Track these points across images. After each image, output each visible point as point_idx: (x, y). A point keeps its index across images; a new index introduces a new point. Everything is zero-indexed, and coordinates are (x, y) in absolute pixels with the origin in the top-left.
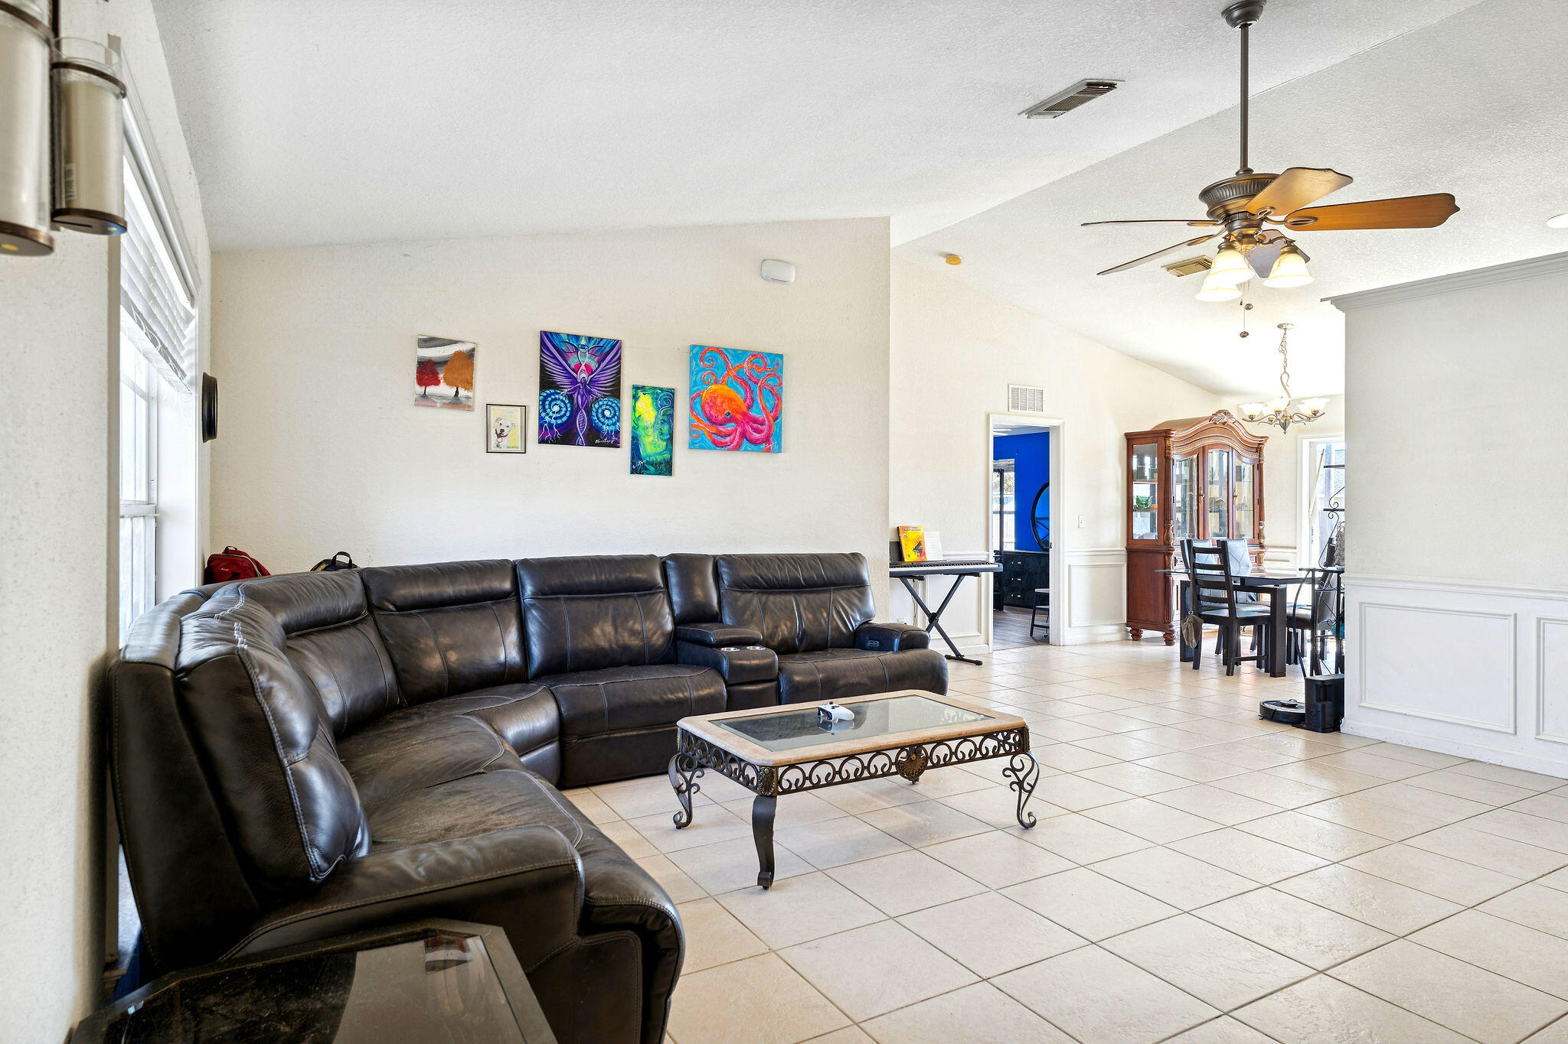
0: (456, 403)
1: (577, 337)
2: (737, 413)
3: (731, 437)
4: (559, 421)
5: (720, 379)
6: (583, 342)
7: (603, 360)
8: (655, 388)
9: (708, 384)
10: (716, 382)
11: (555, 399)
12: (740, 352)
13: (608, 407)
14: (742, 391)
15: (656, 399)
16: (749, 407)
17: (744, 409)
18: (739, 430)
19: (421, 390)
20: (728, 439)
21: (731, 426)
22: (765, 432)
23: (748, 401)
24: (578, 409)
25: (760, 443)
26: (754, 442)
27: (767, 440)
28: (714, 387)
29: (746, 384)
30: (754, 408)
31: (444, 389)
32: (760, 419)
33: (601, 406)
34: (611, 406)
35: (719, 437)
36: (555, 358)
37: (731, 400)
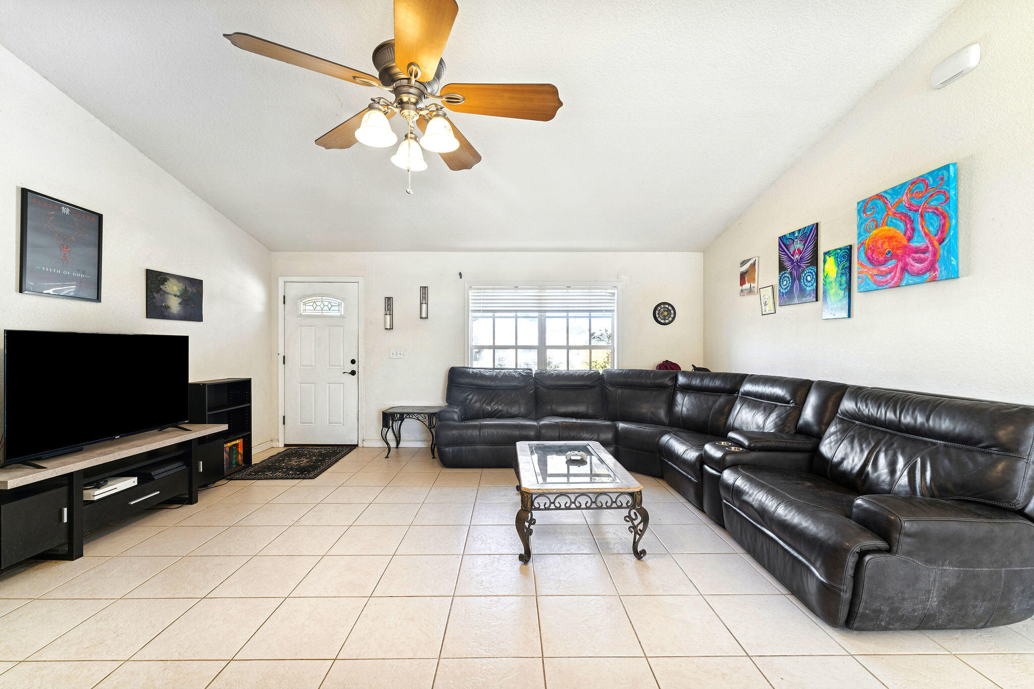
0: (750, 291)
1: (793, 233)
2: (898, 249)
3: (892, 274)
4: (786, 290)
5: (880, 222)
6: (796, 234)
7: (806, 242)
8: (836, 250)
9: (870, 232)
10: (876, 227)
11: (785, 277)
12: (898, 187)
13: (809, 274)
14: (902, 225)
15: (837, 258)
16: (910, 239)
17: (905, 242)
18: (900, 265)
19: (740, 288)
20: (889, 277)
21: (891, 263)
22: (929, 259)
23: (908, 233)
24: (795, 280)
25: (924, 273)
26: (919, 273)
27: (932, 267)
28: (875, 232)
29: (906, 216)
30: (915, 238)
31: (747, 286)
32: (923, 247)
33: (805, 274)
34: (810, 272)
35: (881, 277)
36: (784, 251)
37: (890, 238)
